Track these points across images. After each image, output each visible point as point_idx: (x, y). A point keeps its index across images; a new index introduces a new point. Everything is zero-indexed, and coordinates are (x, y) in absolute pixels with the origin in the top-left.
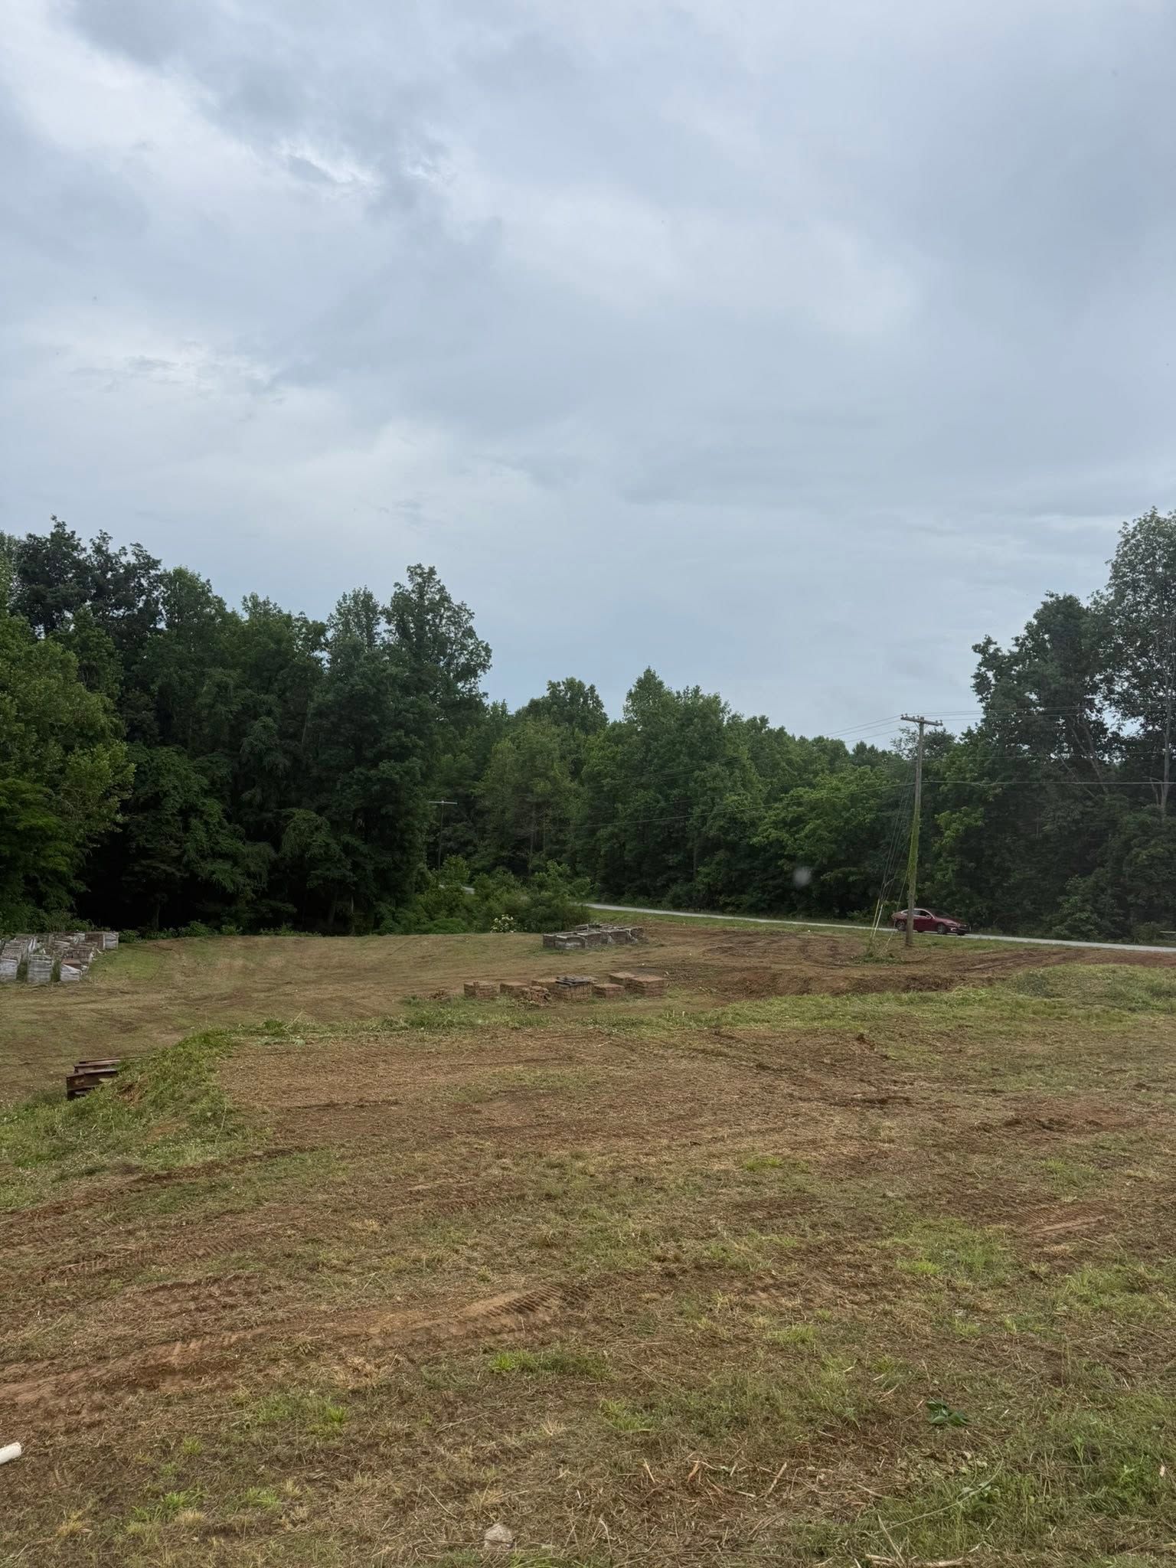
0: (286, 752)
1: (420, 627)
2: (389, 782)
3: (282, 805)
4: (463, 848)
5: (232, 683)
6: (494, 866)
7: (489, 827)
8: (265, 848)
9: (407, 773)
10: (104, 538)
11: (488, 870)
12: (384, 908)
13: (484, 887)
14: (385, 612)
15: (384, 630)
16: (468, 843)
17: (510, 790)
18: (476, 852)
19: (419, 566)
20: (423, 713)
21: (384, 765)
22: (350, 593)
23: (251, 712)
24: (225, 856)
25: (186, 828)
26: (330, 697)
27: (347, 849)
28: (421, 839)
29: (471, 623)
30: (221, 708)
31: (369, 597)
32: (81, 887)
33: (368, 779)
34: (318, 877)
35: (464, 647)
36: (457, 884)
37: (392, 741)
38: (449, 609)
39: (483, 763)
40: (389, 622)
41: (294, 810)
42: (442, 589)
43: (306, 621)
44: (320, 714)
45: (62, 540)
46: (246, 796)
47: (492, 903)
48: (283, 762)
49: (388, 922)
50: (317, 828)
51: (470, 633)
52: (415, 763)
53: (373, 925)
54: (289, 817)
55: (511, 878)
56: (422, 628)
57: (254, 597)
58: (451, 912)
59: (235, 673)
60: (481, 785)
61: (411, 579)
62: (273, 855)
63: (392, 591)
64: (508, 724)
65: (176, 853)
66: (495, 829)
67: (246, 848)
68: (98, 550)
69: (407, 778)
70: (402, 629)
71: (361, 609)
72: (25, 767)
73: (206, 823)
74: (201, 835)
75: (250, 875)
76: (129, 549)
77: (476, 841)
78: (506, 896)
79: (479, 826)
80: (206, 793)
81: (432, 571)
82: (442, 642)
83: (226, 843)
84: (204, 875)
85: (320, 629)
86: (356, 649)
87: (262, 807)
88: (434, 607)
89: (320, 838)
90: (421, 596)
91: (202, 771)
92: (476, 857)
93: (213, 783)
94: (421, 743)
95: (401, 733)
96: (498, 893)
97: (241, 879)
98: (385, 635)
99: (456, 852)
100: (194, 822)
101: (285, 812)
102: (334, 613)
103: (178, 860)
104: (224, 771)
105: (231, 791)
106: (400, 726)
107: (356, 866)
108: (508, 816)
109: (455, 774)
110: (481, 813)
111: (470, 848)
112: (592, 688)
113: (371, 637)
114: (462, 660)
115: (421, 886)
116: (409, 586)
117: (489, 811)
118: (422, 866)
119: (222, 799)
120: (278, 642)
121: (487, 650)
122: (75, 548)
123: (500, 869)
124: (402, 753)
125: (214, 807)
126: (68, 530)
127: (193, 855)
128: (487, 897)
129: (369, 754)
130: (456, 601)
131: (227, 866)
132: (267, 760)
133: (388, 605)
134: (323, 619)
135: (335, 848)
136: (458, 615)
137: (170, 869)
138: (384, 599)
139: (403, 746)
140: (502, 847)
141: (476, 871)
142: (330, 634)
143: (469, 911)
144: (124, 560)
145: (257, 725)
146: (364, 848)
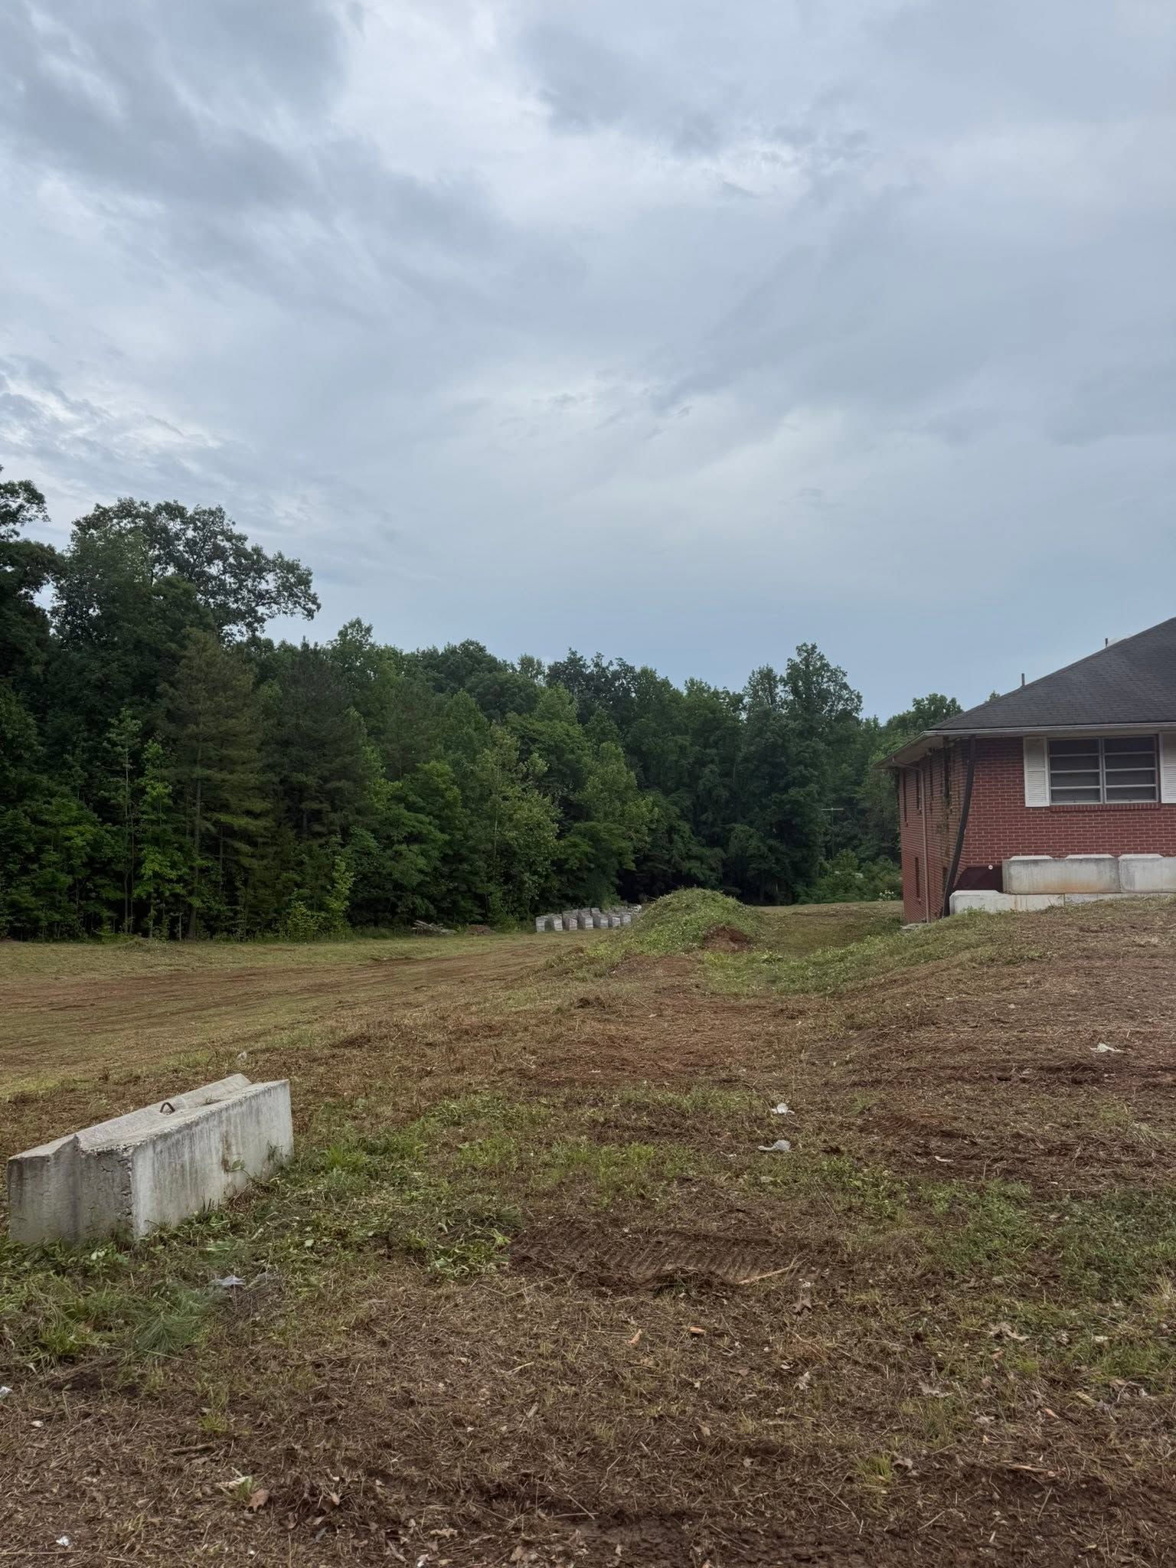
0: (724, 786)
1: (808, 689)
2: (797, 802)
3: (725, 821)
4: (850, 842)
5: (687, 744)
6: (878, 855)
7: (871, 824)
8: (718, 850)
9: (808, 795)
10: (599, 656)
11: (873, 859)
12: (800, 888)
13: (870, 871)
14: (782, 680)
15: (782, 692)
16: (855, 837)
17: (885, 794)
18: (861, 844)
19: (805, 645)
20: (815, 751)
21: (793, 791)
22: (757, 669)
23: (701, 763)
24: (696, 858)
25: (671, 841)
26: (753, 748)
27: (771, 849)
28: (820, 839)
29: (845, 680)
30: (683, 762)
31: (770, 671)
32: (617, 882)
33: (782, 801)
34: (754, 869)
35: (840, 698)
36: (849, 870)
37: (796, 774)
38: (828, 671)
39: (861, 771)
40: (785, 685)
41: (734, 825)
42: (822, 658)
43: (728, 693)
44: (746, 760)
45: (574, 661)
46: (704, 817)
47: (877, 882)
48: (725, 794)
49: (803, 898)
50: (751, 837)
51: (845, 686)
52: (813, 787)
53: (793, 899)
54: (732, 829)
55: (890, 864)
56: (810, 689)
57: (692, 680)
58: (846, 890)
59: (688, 738)
60: (861, 790)
61: (800, 655)
62: (724, 856)
63: (785, 664)
64: (880, 735)
65: (667, 857)
66: (876, 826)
67: (707, 852)
68: (597, 665)
69: (808, 799)
70: (795, 691)
71: (767, 677)
72: (606, 815)
73: (682, 837)
74: (680, 845)
75: (712, 870)
76: (615, 662)
77: (860, 836)
78: (887, 878)
79: (862, 822)
80: (679, 818)
81: (814, 647)
82: (824, 695)
83: (696, 850)
84: (685, 871)
85: (739, 699)
86: (766, 714)
87: (713, 825)
88: (818, 672)
89: (754, 842)
90: (807, 667)
91: (675, 804)
92: (862, 848)
93: (682, 810)
94: (816, 773)
95: (801, 767)
96: (880, 876)
97: (708, 873)
98: (783, 695)
99: (844, 846)
100: (676, 837)
101: (728, 827)
102: (747, 685)
103: (669, 862)
104: (688, 803)
105: (693, 815)
106: (800, 763)
107: (778, 861)
108: (886, 814)
109: (838, 782)
110: (863, 812)
111: (856, 842)
112: (953, 701)
113: (773, 697)
114: (840, 707)
115: (823, 872)
116: (798, 660)
117: (871, 810)
118: (822, 859)
119: (688, 820)
120: (713, 712)
121: (859, 697)
122: (584, 666)
123: (882, 857)
124: (803, 782)
125: (685, 827)
126: (578, 656)
127: (677, 858)
128: (873, 879)
129: (782, 783)
130: (833, 666)
131: (698, 864)
132: (714, 794)
133: (785, 676)
134: (739, 691)
135: (764, 849)
136: (835, 675)
137: (665, 868)
138: (781, 671)
139: (803, 776)
140: (883, 840)
141: (863, 860)
142: (747, 700)
143: (860, 889)
144: (611, 668)
145: (707, 771)
146: (783, 848)
